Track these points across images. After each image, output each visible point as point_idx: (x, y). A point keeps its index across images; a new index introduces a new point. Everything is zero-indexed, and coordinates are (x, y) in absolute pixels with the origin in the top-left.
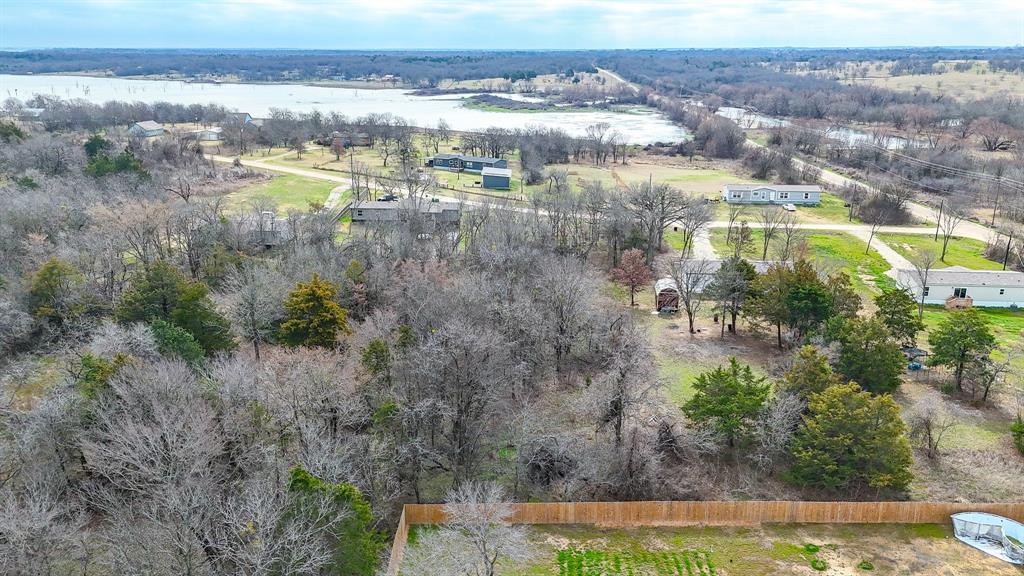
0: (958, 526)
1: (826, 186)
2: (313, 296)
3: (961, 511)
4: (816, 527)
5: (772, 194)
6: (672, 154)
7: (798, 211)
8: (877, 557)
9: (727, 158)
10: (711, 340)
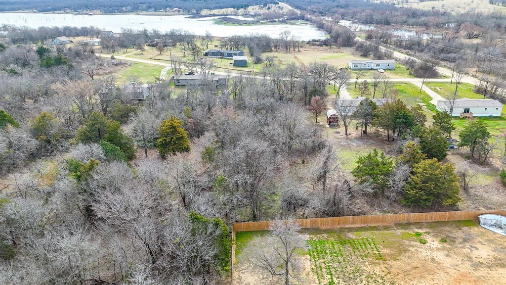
0: (482, 221)
1: (396, 60)
2: (172, 126)
3: (483, 214)
4: (419, 224)
5: (373, 64)
6: (321, 45)
7: (385, 73)
8: (448, 236)
9: (347, 46)
10: (356, 138)
